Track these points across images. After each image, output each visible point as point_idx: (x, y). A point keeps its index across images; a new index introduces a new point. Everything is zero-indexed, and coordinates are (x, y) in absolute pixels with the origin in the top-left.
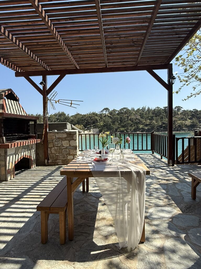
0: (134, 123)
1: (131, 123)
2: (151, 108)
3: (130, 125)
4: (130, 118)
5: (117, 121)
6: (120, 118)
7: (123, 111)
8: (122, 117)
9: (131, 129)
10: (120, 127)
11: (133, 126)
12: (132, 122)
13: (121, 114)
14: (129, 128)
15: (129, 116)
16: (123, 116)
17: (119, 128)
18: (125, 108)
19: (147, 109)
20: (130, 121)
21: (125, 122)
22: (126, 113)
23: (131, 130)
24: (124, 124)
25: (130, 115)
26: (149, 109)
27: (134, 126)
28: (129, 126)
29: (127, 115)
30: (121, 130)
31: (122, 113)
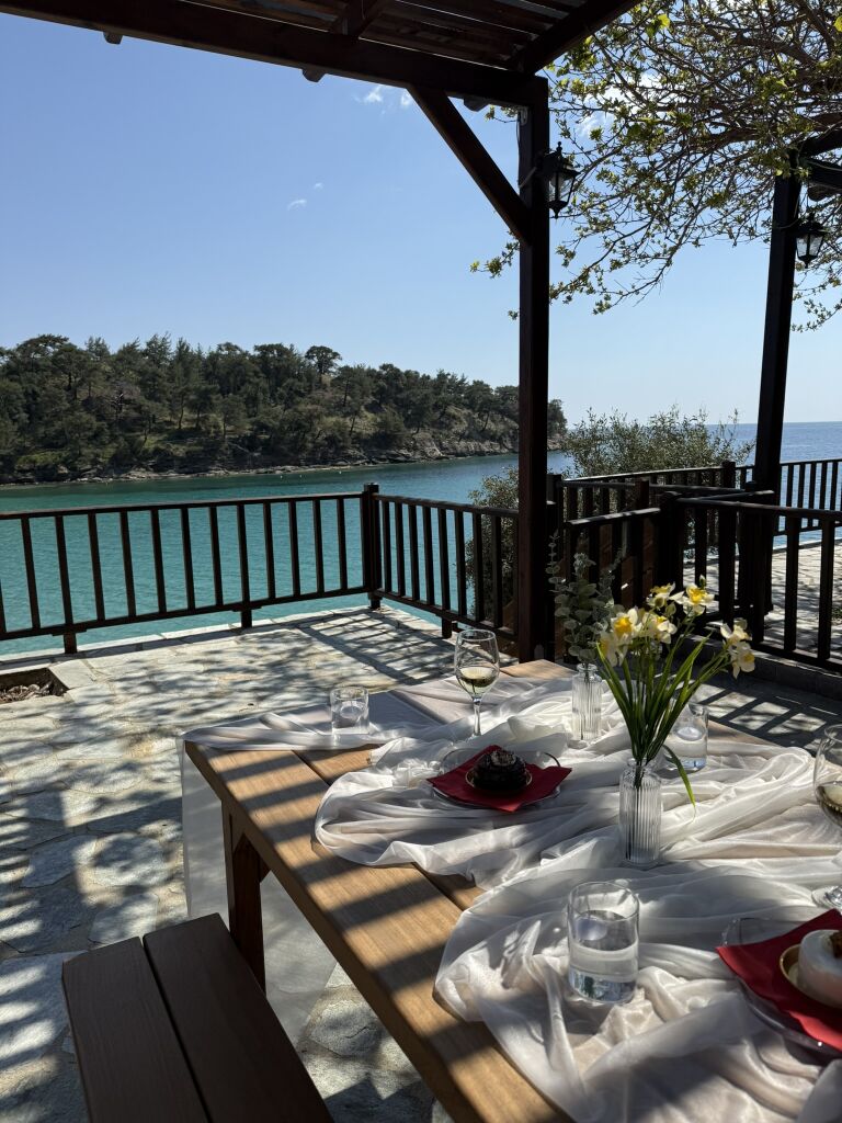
0: (110, 426)
1: (96, 424)
2: (194, 348)
3: (90, 434)
4: (83, 394)
5: (11, 415)
6: (26, 394)
7: (38, 356)
8: (37, 389)
9: (98, 455)
10: (27, 444)
11: (105, 439)
12: (100, 417)
13: (29, 374)
14: (85, 451)
15: (80, 384)
16: (41, 383)
17: (22, 451)
18: (50, 337)
19: (173, 348)
20: (88, 411)
21: (56, 416)
22: (63, 369)
23: (95, 462)
24: (52, 431)
25: (83, 380)
26: (183, 349)
27: (114, 438)
28: (82, 443)
29: (65, 378)
30: (35, 462)
31: (35, 367)
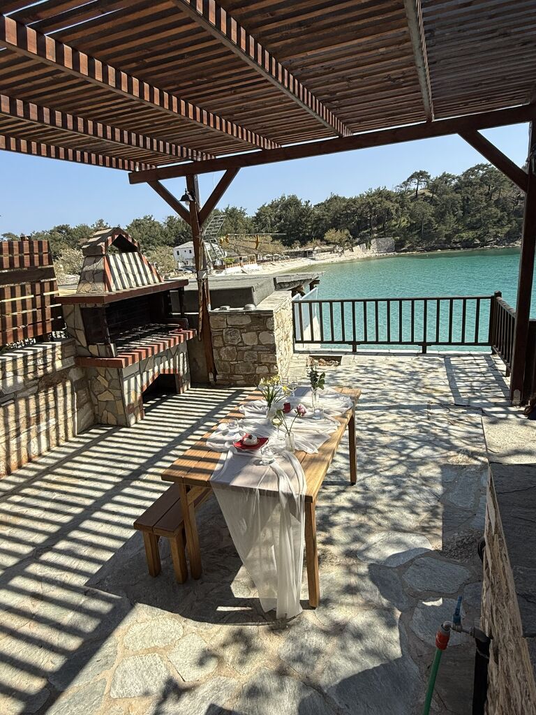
0: (509, 214)
1: (500, 214)
3: (495, 220)
4: (495, 197)
5: (454, 212)
6: (463, 200)
7: (474, 177)
8: (469, 196)
9: (498, 232)
10: (460, 228)
11: (504, 222)
12: (503, 210)
13: (466, 188)
14: (491, 230)
15: (494, 191)
16: (472, 193)
17: (457, 231)
18: (481, 165)
20: (497, 206)
21: (478, 211)
22: (486, 183)
23: (496, 236)
24: (474, 220)
25: (496, 188)
27: (510, 222)
28: (490, 226)
29: (486, 188)
30: (462, 237)
31: (470, 184)
